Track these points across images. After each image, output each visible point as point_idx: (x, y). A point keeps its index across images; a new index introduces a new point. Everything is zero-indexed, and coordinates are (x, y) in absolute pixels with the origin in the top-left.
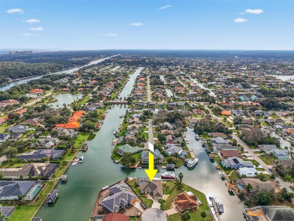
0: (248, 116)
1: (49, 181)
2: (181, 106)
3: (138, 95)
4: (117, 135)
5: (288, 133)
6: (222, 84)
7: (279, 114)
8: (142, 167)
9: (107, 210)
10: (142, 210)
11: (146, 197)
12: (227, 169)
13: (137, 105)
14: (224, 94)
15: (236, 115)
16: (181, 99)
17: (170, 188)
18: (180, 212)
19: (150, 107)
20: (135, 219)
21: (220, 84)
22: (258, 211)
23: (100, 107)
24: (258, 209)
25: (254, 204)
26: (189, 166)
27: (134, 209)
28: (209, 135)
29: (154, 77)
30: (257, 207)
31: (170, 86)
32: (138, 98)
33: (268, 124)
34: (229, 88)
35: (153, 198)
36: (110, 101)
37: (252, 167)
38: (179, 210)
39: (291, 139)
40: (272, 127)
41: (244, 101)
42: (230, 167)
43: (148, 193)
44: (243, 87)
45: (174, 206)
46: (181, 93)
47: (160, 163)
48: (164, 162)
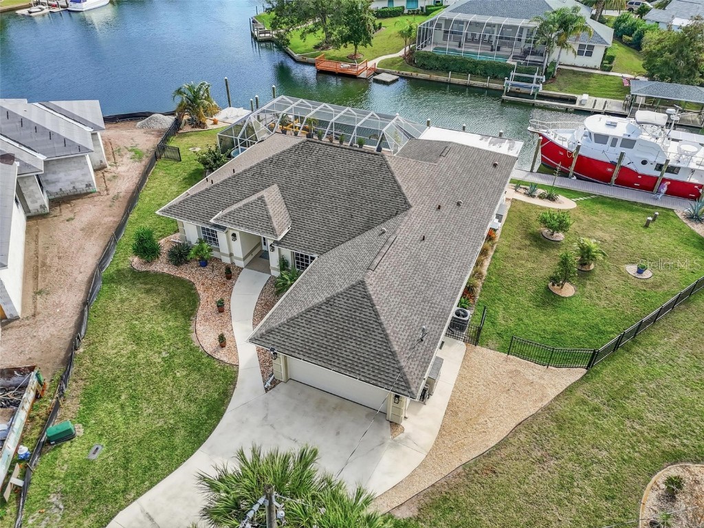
47: (574, 72)
48: (611, 73)
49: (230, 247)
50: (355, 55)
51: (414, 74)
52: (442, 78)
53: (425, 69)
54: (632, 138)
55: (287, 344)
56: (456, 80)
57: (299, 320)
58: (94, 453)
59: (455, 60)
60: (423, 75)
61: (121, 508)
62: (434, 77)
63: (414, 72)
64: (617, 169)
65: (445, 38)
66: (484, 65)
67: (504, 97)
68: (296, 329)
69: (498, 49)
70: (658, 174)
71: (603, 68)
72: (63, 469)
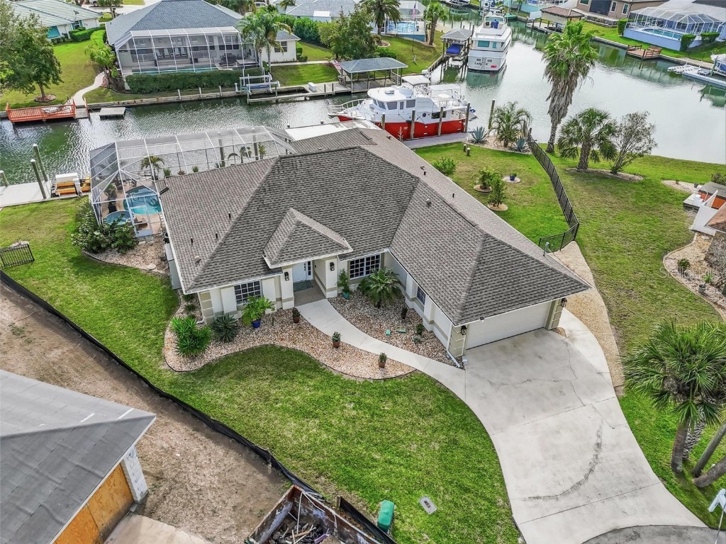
26: (484, 61)
47: (282, 68)
48: (309, 63)
49: (278, 291)
50: (44, 97)
51: (138, 101)
52: (171, 98)
53: (143, 94)
54: (413, 98)
55: (485, 308)
56: (187, 97)
57: (475, 287)
58: (429, 507)
59: (176, 77)
60: (147, 100)
61: (509, 513)
62: (162, 99)
63: (136, 98)
64: (413, 126)
65: (134, 59)
66: (208, 76)
67: (249, 100)
68: (480, 294)
69: (196, 61)
70: (437, 120)
71: (299, 59)
72: (427, 539)
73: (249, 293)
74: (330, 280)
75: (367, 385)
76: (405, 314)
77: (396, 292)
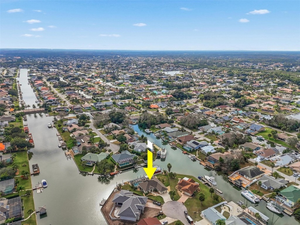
0: (171, 107)
1: (25, 220)
2: (109, 106)
3: (52, 100)
4: (64, 147)
5: (208, 115)
6: (128, 82)
7: (192, 102)
8: (122, 171)
9: (127, 221)
10: (159, 208)
11: (153, 196)
12: (193, 151)
13: (60, 111)
14: (137, 91)
15: (163, 107)
16: (104, 99)
17: (165, 181)
18: (190, 197)
19: (77, 112)
20: (160, 218)
21: (127, 82)
22: (236, 175)
23: (12, 120)
24: (235, 174)
25: (231, 171)
26: (163, 157)
27: (151, 209)
28: (157, 127)
29: (52, 79)
30: (234, 173)
31: (80, 87)
32: (56, 103)
33: (190, 110)
34: (137, 85)
35: (159, 193)
36: (20, 111)
37: (208, 145)
38: (188, 195)
39: (212, 119)
40: (194, 112)
41: (158, 95)
42: (194, 149)
43: (151, 191)
44: (147, 83)
45: (182, 194)
46: (98, 93)
48: (140, 160)
49: (150, 191)
57: (162, 190)
73: (148, 192)
74: (153, 190)
75: (156, 196)
76: (158, 192)
77: (157, 191)
